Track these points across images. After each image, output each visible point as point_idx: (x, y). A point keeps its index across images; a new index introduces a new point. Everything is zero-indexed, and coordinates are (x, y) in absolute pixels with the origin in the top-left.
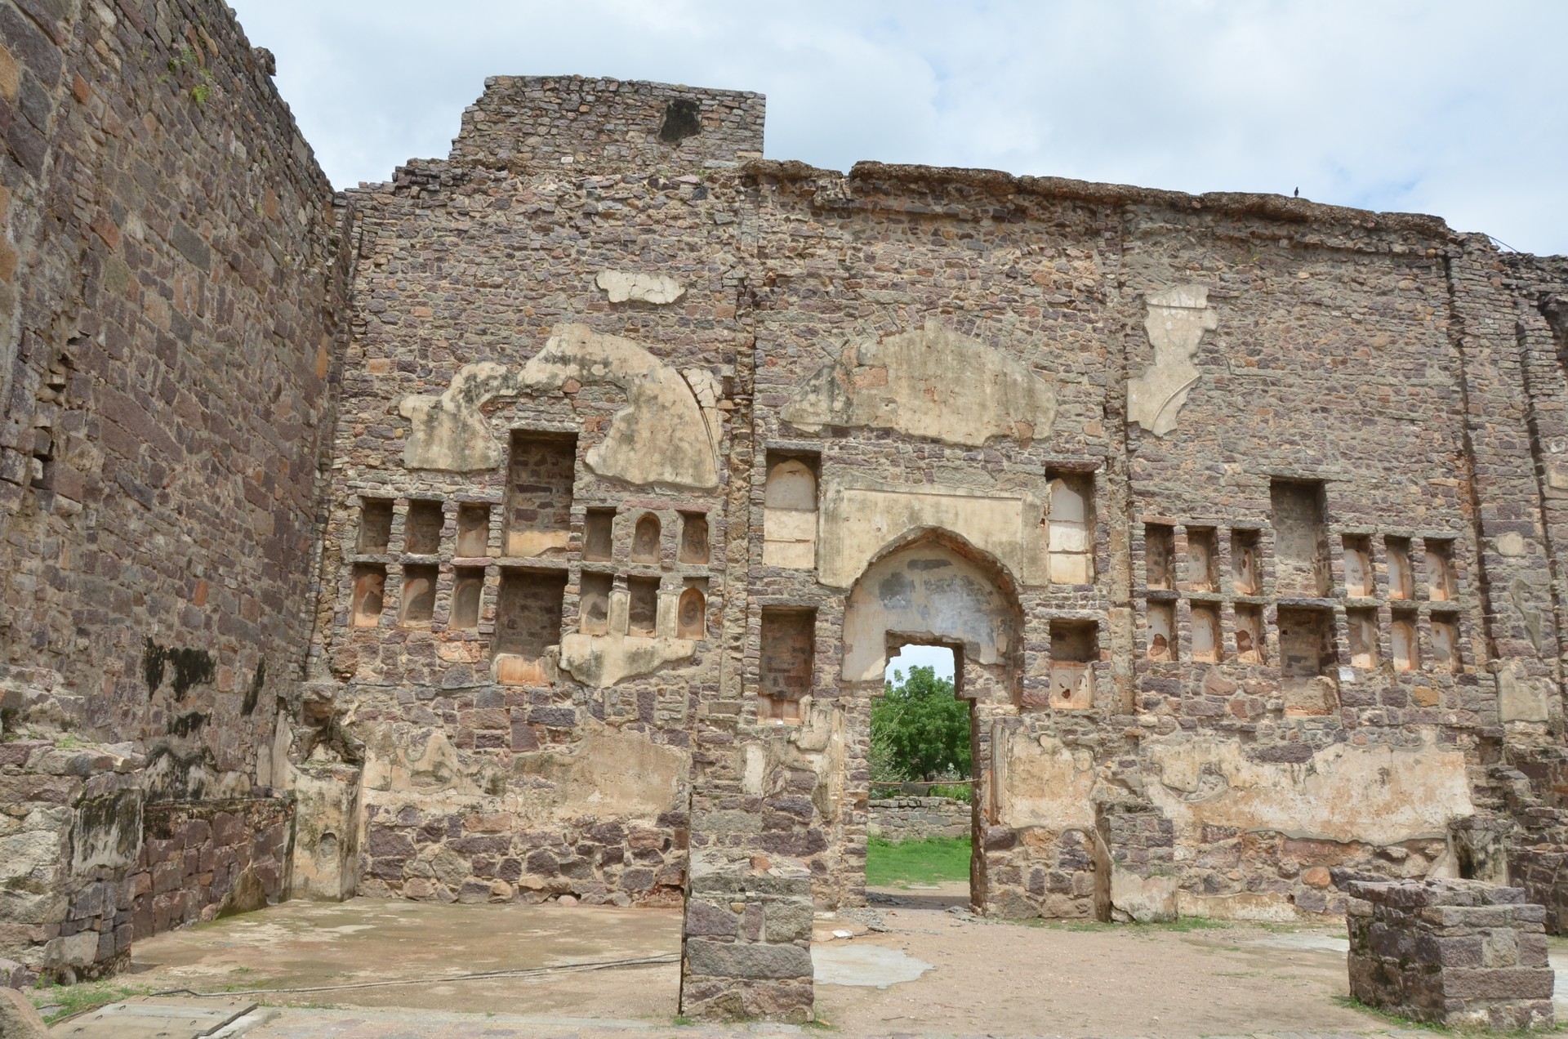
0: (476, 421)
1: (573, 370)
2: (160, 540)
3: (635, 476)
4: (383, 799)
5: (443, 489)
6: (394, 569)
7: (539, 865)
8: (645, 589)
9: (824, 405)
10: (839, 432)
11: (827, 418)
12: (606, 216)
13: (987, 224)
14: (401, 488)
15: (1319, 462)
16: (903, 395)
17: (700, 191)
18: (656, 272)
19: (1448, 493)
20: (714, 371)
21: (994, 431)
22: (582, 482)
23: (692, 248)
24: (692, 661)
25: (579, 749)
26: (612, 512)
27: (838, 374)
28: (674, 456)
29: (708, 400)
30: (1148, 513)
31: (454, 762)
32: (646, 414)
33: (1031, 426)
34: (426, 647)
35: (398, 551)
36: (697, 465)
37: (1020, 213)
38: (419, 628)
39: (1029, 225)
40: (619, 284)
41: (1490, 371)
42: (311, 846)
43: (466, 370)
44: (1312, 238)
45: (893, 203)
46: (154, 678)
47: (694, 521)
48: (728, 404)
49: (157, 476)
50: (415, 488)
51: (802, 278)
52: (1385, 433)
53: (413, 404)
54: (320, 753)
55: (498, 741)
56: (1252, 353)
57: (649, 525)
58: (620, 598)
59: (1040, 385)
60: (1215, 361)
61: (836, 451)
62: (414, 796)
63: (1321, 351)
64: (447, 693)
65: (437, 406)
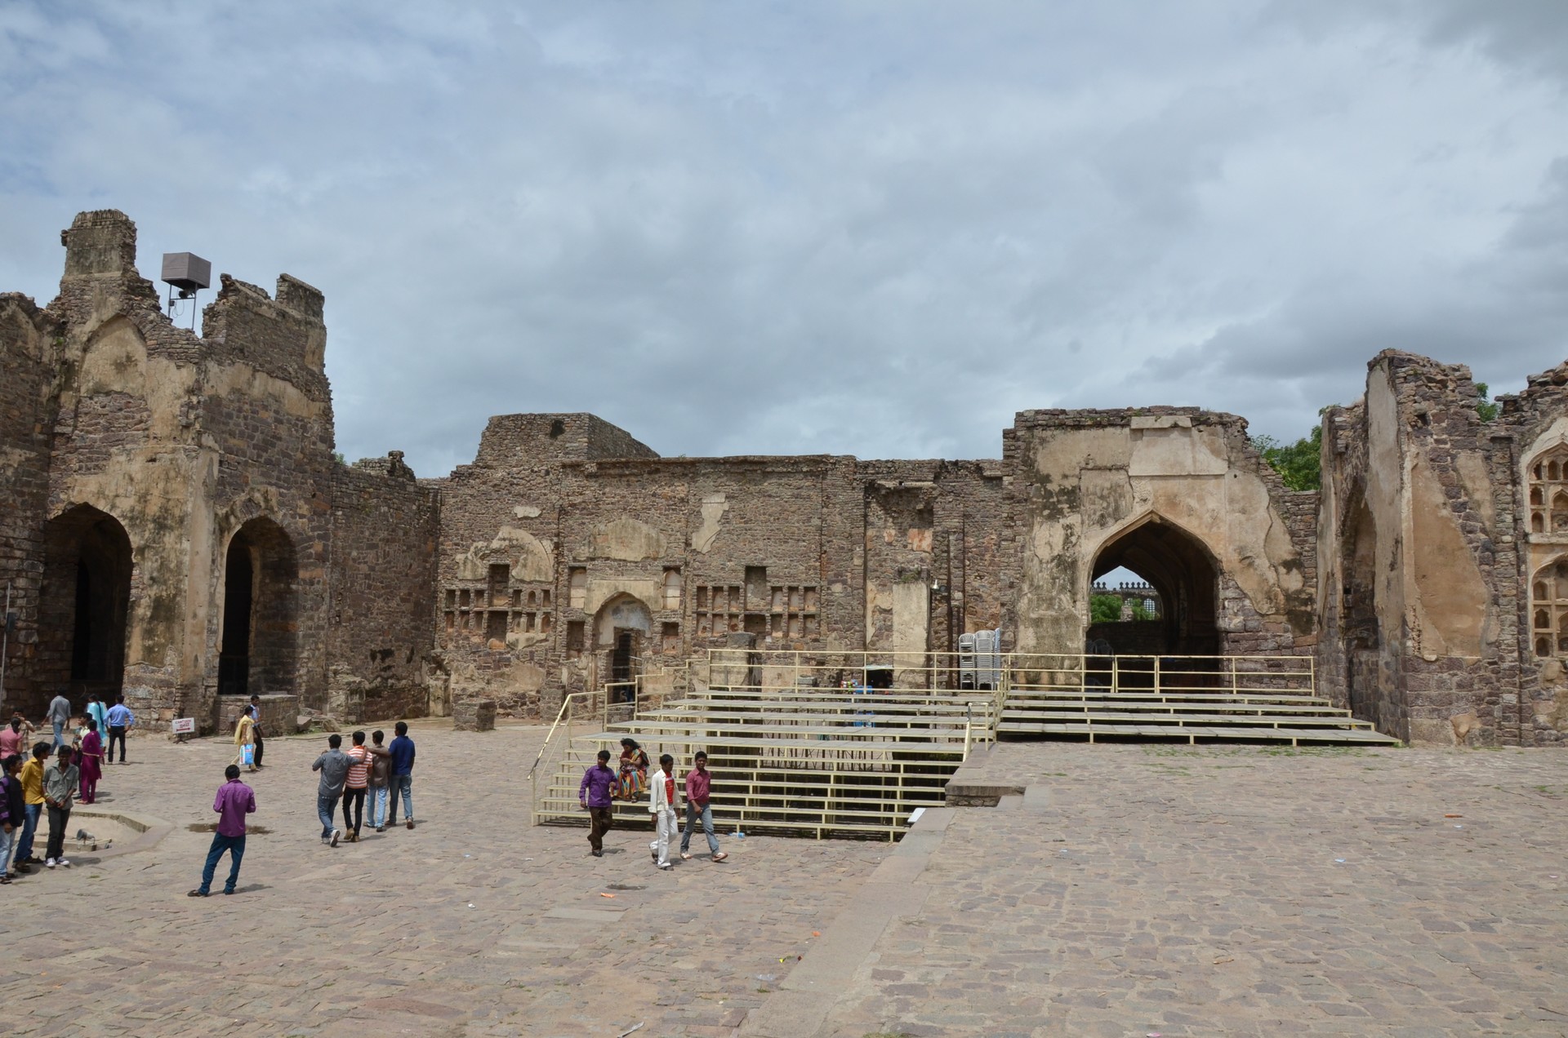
0: (478, 562)
1: (507, 543)
2: (372, 624)
3: (527, 579)
4: (457, 686)
5: (470, 586)
6: (457, 613)
7: (502, 706)
8: (532, 616)
9: (587, 550)
10: (593, 559)
11: (588, 555)
12: (517, 485)
13: (646, 476)
14: (457, 586)
15: (764, 559)
16: (613, 544)
17: (547, 473)
18: (532, 506)
19: (815, 568)
20: (552, 540)
21: (645, 555)
22: (512, 581)
23: (545, 495)
24: (546, 640)
25: (512, 669)
26: (521, 591)
27: (592, 539)
28: (539, 571)
29: (549, 551)
30: (699, 583)
31: (476, 675)
32: (530, 557)
33: (658, 553)
34: (467, 638)
35: (457, 607)
36: (546, 574)
37: (657, 471)
38: (465, 632)
39: (661, 474)
40: (521, 511)
41: (838, 518)
42: (434, 701)
43: (475, 544)
44: (769, 469)
45: (612, 472)
46: (373, 658)
47: (547, 592)
48: (556, 552)
49: (369, 609)
50: (461, 586)
51: (580, 503)
52: (792, 546)
53: (459, 557)
54: (438, 672)
55: (489, 668)
56: (742, 518)
57: (532, 595)
58: (524, 620)
59: (662, 536)
60: (728, 522)
61: (591, 567)
62: (465, 685)
63: (770, 515)
64: (474, 653)
65: (467, 558)
